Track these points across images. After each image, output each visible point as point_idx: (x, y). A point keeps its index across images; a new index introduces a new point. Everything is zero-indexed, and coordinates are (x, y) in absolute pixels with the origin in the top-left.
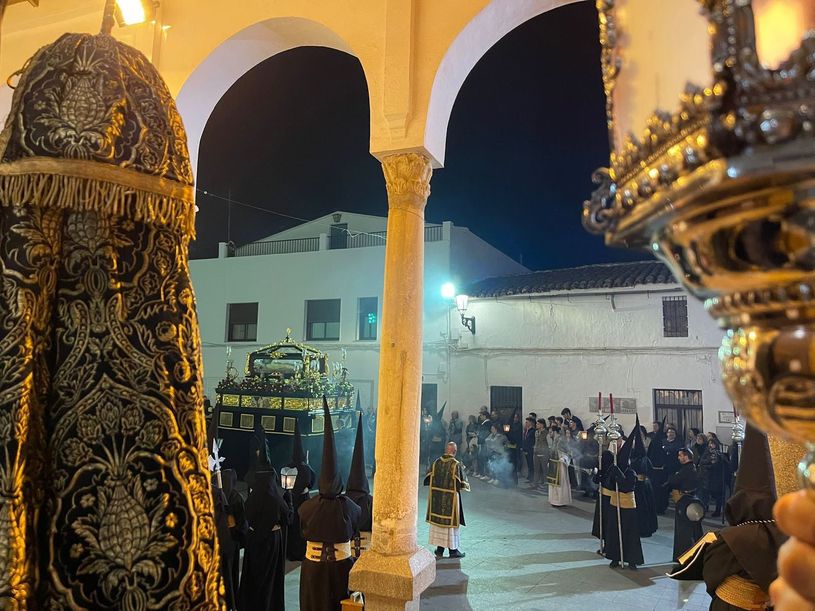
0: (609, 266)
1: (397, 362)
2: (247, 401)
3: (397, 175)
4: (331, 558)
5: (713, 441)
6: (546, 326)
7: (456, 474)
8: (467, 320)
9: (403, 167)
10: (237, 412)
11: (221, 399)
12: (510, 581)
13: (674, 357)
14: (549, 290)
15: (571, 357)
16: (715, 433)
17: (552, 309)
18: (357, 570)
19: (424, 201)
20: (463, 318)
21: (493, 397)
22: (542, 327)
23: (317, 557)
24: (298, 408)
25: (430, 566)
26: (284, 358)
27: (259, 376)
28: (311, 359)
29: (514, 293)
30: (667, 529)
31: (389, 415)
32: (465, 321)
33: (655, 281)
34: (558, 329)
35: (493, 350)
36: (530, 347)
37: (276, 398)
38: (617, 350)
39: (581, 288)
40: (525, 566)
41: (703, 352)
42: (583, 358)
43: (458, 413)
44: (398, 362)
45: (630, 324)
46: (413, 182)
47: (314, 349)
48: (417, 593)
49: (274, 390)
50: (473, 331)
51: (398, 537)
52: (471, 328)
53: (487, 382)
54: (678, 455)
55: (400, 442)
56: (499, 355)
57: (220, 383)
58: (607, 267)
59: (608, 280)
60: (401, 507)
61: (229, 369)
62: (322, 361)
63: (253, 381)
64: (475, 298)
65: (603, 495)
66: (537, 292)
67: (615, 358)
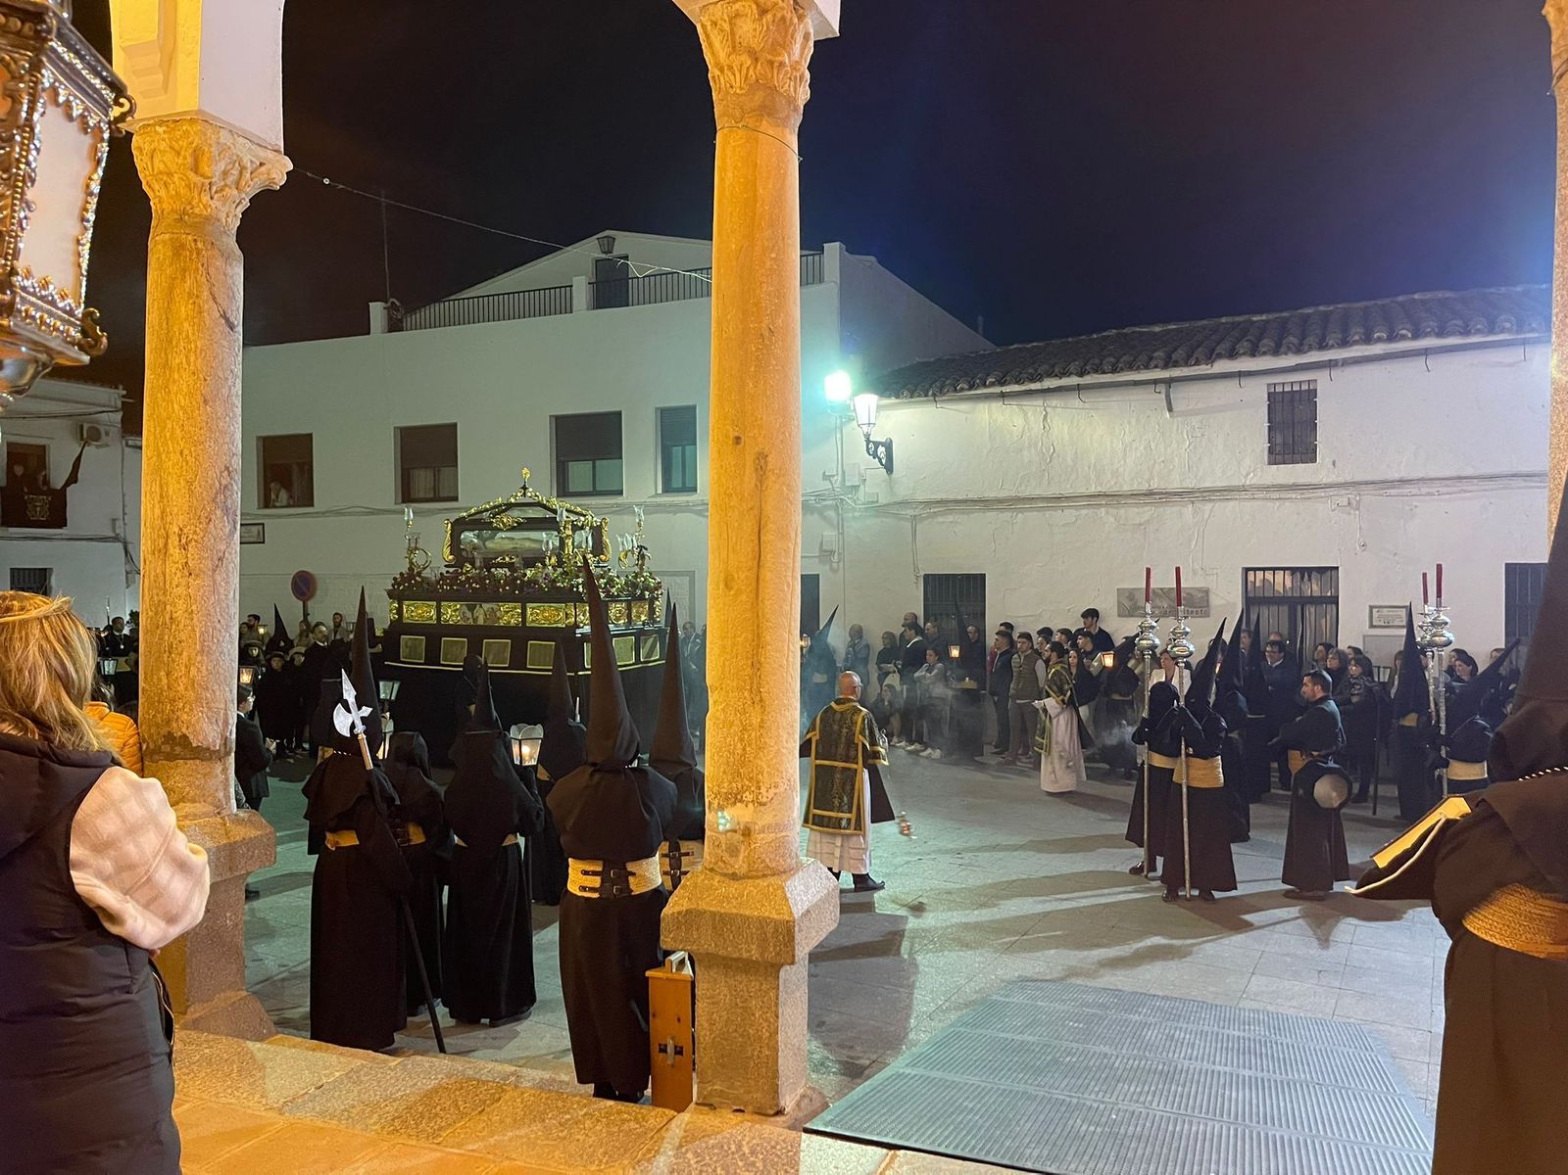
0: (1157, 329)
1: (746, 479)
2: (452, 613)
3: (734, 47)
4: (620, 891)
5: (1358, 662)
6: (1033, 451)
7: (862, 733)
8: (877, 444)
9: (747, 29)
10: (435, 634)
11: (400, 611)
12: (975, 928)
13: (1287, 504)
14: (1040, 380)
15: (1084, 512)
16: (1361, 648)
17: (1045, 417)
18: (677, 909)
19: (796, 109)
20: (868, 441)
21: (929, 596)
22: (1025, 453)
23: (593, 890)
24: (556, 622)
25: (825, 899)
26: (520, 527)
27: (473, 564)
28: (576, 528)
29: (971, 388)
30: (1271, 826)
31: (732, 592)
32: (872, 447)
33: (1254, 353)
34: (1058, 456)
35: (928, 504)
36: (1002, 495)
37: (511, 605)
38: (1176, 494)
39: (1104, 373)
40: (1001, 902)
41: (1344, 492)
42: (1107, 513)
43: (861, 628)
44: (750, 478)
45: (1201, 441)
46: (771, 63)
47: (579, 510)
48: (803, 950)
49: (504, 589)
50: (889, 467)
51: (761, 839)
52: (884, 461)
53: (916, 568)
54: (1301, 683)
55: (758, 646)
56: (941, 514)
57: (395, 579)
58: (1155, 334)
59: (1160, 354)
60: (765, 780)
61: (411, 551)
62: (597, 532)
63: (462, 574)
64: (893, 400)
65: (1151, 767)
66: (1017, 383)
67: (1170, 511)
